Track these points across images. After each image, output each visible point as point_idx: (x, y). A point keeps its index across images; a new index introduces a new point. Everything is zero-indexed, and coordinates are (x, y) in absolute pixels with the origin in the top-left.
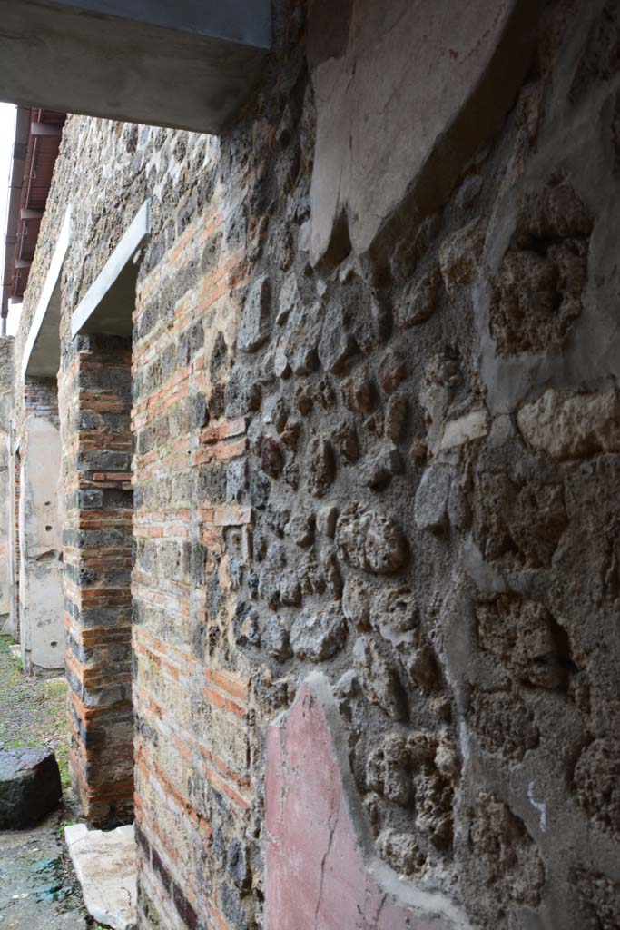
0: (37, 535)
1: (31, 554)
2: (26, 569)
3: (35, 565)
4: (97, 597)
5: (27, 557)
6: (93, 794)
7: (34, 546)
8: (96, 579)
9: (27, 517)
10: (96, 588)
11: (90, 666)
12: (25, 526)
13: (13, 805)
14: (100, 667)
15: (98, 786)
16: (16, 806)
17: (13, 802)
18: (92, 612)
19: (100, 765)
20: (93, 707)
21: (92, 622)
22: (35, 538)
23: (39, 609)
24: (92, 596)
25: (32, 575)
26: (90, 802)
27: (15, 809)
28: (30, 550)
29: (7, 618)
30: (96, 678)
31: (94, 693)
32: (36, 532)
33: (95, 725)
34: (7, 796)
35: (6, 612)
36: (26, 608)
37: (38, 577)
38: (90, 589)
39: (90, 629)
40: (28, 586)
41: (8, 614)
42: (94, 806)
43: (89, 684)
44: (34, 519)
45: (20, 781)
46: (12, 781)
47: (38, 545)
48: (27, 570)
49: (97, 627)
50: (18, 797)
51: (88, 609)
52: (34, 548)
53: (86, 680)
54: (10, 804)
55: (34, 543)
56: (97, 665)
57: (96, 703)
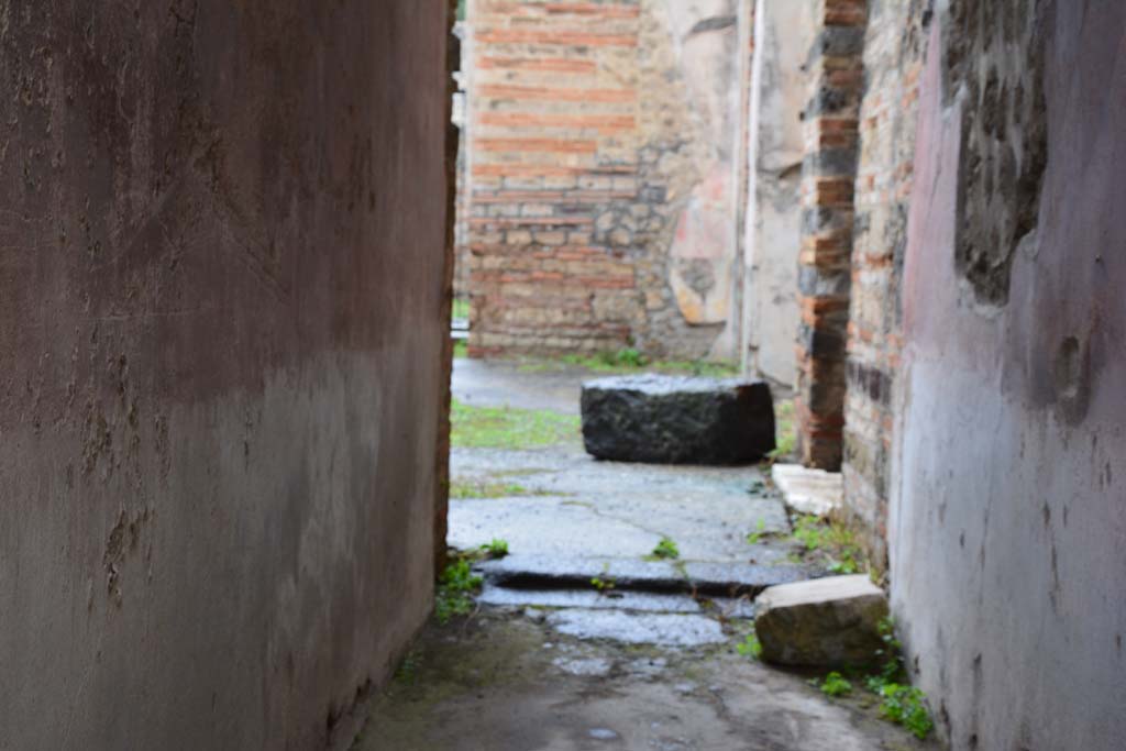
0: (781, 128)
1: (770, 164)
2: (758, 193)
3: (775, 186)
4: (843, 132)
5: (761, 170)
6: (817, 425)
7: (775, 149)
8: (843, 104)
9: (765, 93)
10: (843, 118)
11: (825, 234)
12: (761, 111)
13: (705, 427)
14: (840, 236)
16: (709, 428)
17: (705, 422)
18: (834, 153)
19: (830, 384)
20: (826, 297)
21: (834, 168)
22: (778, 136)
23: (778, 269)
24: (836, 129)
25: (768, 204)
27: (706, 432)
28: (767, 158)
29: (720, 331)
30: (834, 253)
31: (830, 277)
32: (779, 122)
33: (826, 324)
34: (698, 413)
35: (721, 320)
36: (754, 268)
37: (780, 209)
38: (834, 117)
39: (830, 179)
40: (759, 226)
41: (724, 323)
43: (823, 261)
44: (777, 99)
45: (716, 396)
47: (783, 147)
48: (760, 195)
49: (840, 176)
50: (711, 417)
51: (829, 148)
54: (700, 426)
55: (776, 143)
56: (837, 234)
57: (831, 292)
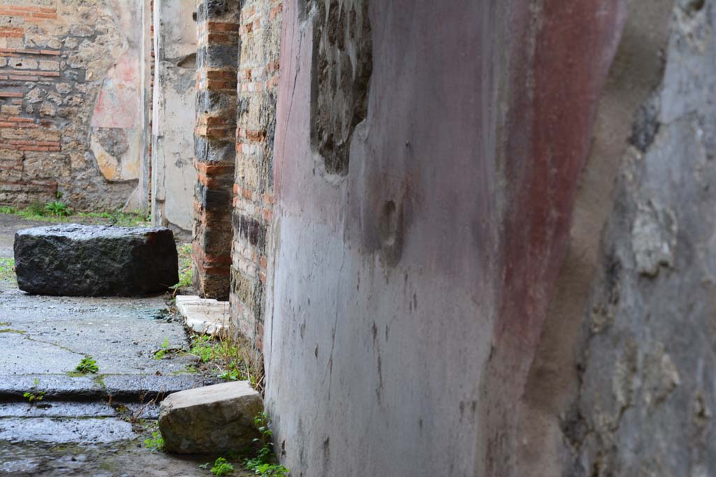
0: (179, 25)
1: (170, 55)
2: (161, 77)
3: (175, 72)
4: (227, 32)
5: (164, 58)
6: (210, 264)
7: (175, 42)
8: (226, 11)
10: (226, 21)
11: (215, 113)
12: (162, 11)
13: (121, 266)
14: (227, 116)
15: (217, 255)
16: (124, 267)
17: (120, 262)
18: (220, 49)
19: (220, 231)
20: (216, 162)
21: (220, 61)
22: (177, 32)
23: (179, 139)
24: (221, 30)
26: (207, 273)
27: (122, 270)
28: (167, 49)
29: (134, 187)
30: (222, 128)
31: (219, 147)
32: (177, 20)
33: (217, 184)
34: (115, 255)
35: (134, 178)
36: (159, 137)
37: (179, 91)
38: (219, 21)
39: (217, 70)
40: (163, 104)
41: (136, 181)
42: (211, 278)
43: (213, 134)
45: (129, 241)
46: (120, 239)
47: (180, 41)
48: (163, 79)
49: (226, 68)
50: (125, 258)
51: (216, 45)
52: (175, 46)
53: (210, 129)
54: (117, 265)
55: (175, 37)
56: (224, 113)
57: (220, 159)
